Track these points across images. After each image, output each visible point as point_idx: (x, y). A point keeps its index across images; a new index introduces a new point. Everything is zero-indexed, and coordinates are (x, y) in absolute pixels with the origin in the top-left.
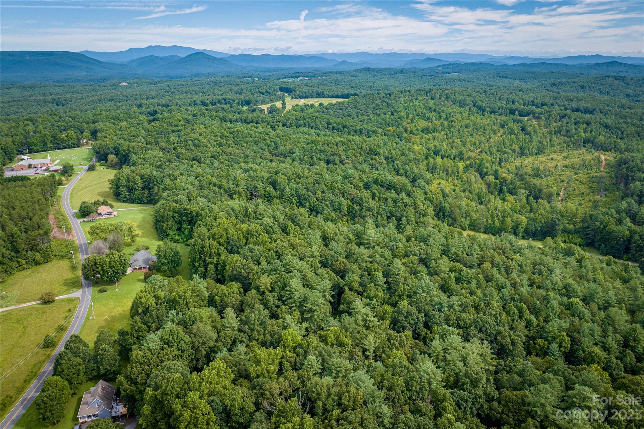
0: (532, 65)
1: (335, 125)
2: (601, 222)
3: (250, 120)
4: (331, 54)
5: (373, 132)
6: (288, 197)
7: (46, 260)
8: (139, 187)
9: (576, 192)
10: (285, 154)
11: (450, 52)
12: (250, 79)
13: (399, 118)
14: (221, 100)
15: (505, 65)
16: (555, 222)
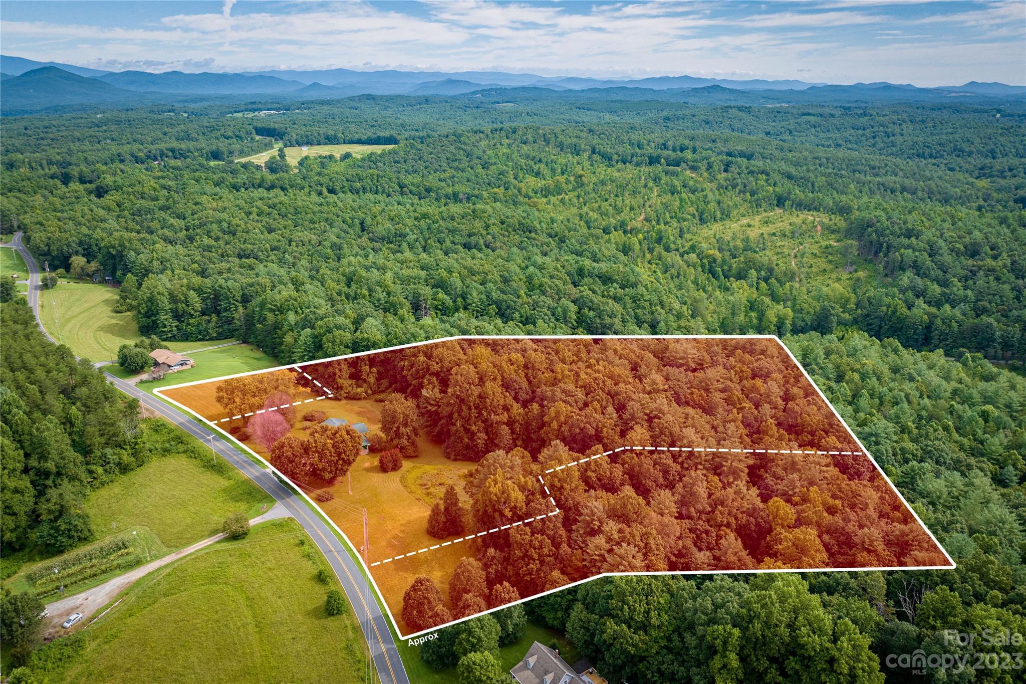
0: (608, 90)
1: (413, 188)
2: (888, 307)
3: (269, 183)
4: (285, 71)
5: (477, 197)
6: (477, 306)
7: (139, 458)
8: (196, 311)
9: (814, 269)
10: (389, 239)
11: (477, 70)
12: (172, 114)
13: (500, 174)
14: (165, 151)
15: (570, 90)
16: (829, 311)
